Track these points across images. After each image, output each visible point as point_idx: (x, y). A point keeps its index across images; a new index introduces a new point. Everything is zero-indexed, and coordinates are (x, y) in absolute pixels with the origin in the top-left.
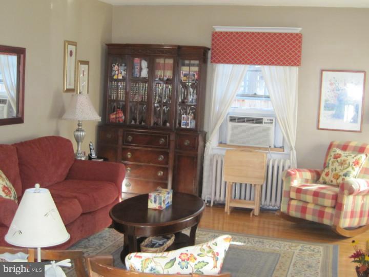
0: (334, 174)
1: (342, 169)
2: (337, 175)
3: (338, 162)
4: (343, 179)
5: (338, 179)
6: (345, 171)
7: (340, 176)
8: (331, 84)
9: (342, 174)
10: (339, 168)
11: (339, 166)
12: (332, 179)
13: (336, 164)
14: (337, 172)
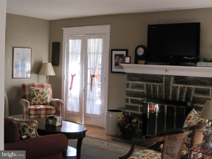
0: (40, 99)
1: (44, 96)
2: (42, 99)
3: (39, 93)
4: (46, 101)
5: (43, 101)
6: (45, 97)
7: (44, 99)
8: (18, 55)
9: (44, 98)
10: (42, 96)
11: (41, 95)
12: (40, 101)
13: (39, 95)
14: (41, 98)
